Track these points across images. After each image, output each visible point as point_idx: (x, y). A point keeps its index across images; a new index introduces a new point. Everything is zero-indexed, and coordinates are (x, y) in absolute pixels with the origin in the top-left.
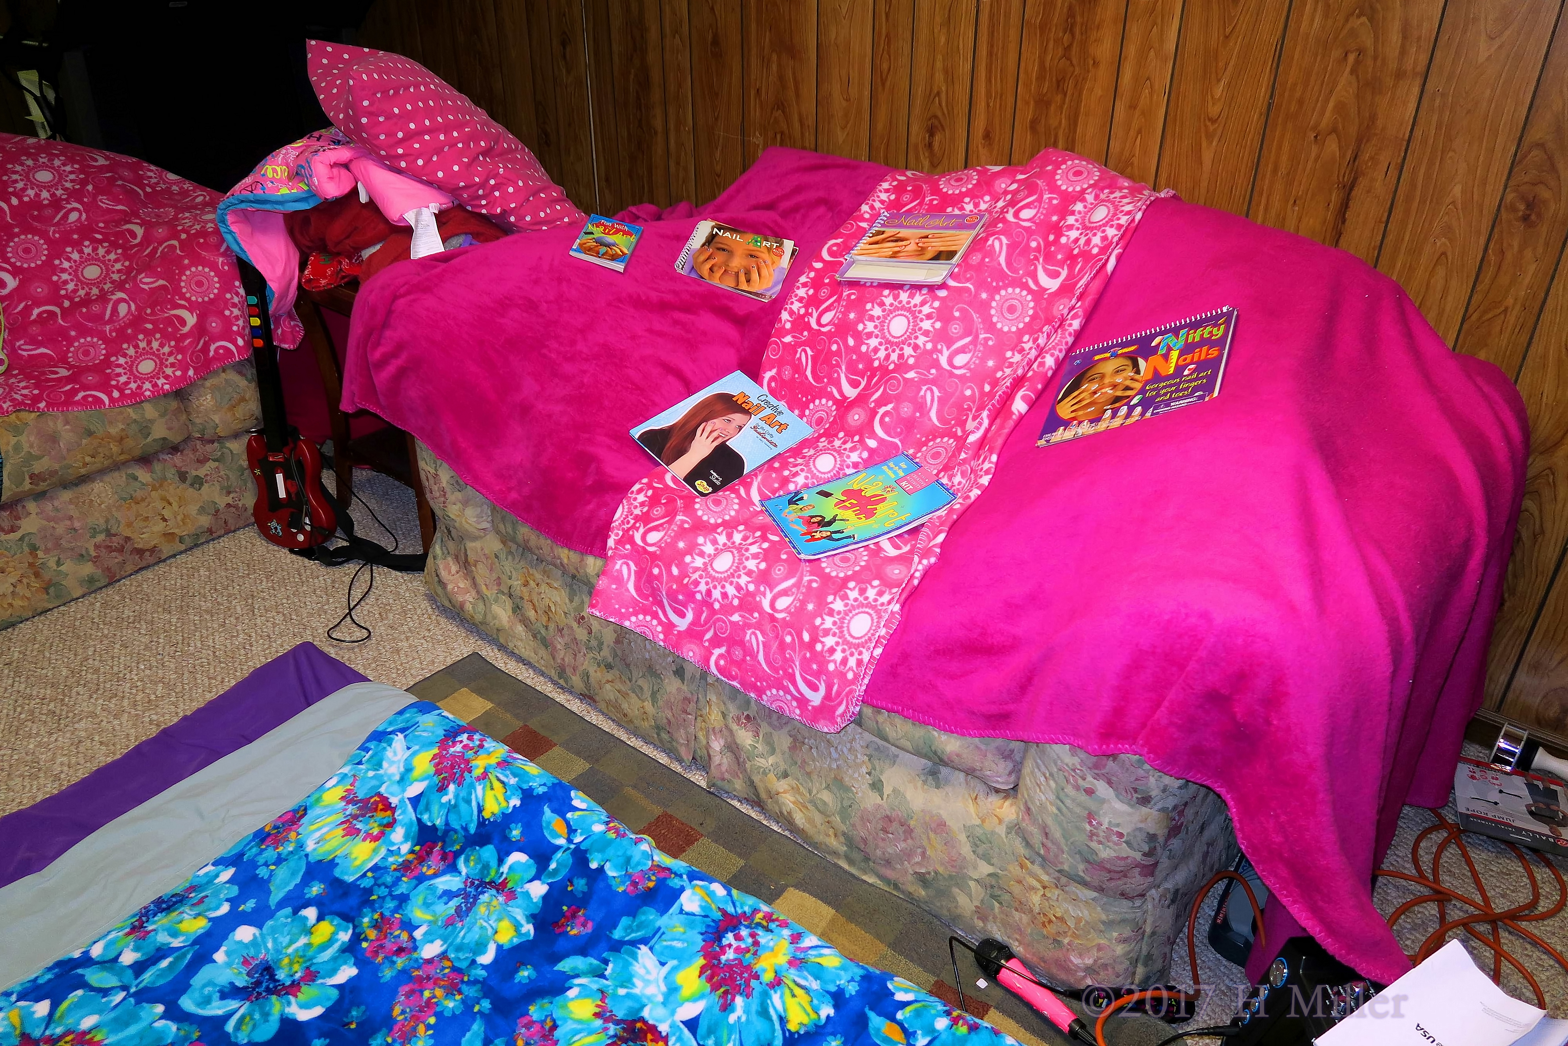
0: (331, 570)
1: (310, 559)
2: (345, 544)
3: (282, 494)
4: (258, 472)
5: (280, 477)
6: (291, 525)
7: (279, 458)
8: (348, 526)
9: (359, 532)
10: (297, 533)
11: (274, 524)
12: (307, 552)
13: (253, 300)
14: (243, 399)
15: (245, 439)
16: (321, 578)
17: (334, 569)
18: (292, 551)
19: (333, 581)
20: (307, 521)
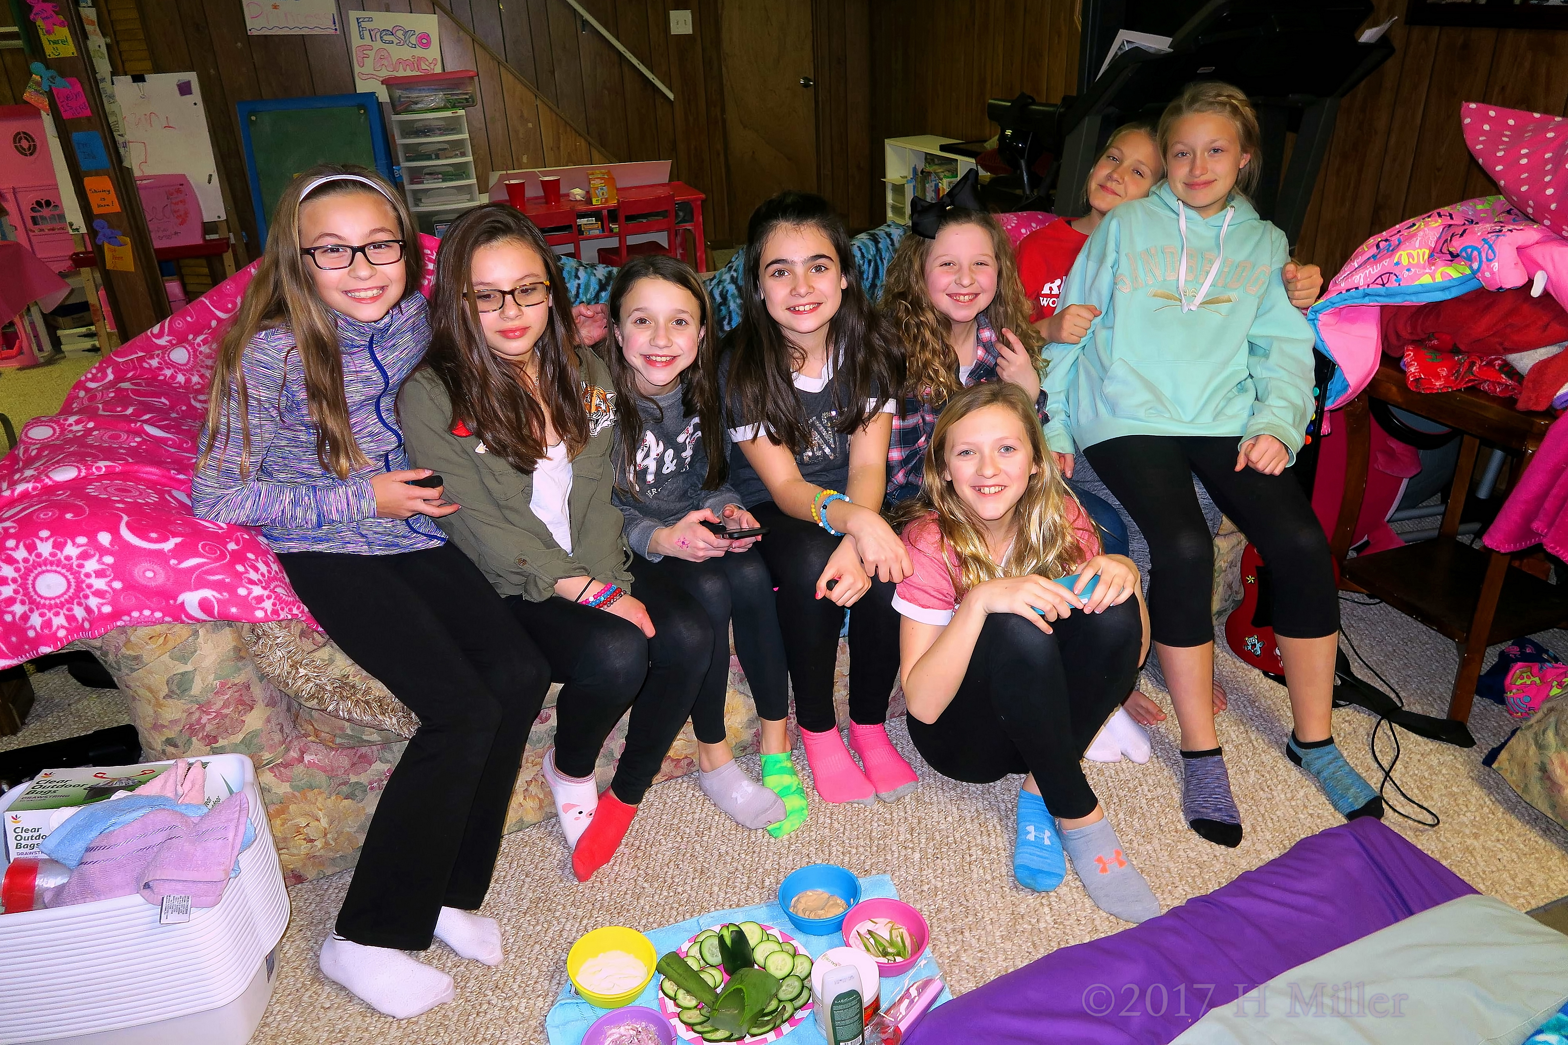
4: (1253, 580)
11: (1252, 640)
18: (1268, 675)
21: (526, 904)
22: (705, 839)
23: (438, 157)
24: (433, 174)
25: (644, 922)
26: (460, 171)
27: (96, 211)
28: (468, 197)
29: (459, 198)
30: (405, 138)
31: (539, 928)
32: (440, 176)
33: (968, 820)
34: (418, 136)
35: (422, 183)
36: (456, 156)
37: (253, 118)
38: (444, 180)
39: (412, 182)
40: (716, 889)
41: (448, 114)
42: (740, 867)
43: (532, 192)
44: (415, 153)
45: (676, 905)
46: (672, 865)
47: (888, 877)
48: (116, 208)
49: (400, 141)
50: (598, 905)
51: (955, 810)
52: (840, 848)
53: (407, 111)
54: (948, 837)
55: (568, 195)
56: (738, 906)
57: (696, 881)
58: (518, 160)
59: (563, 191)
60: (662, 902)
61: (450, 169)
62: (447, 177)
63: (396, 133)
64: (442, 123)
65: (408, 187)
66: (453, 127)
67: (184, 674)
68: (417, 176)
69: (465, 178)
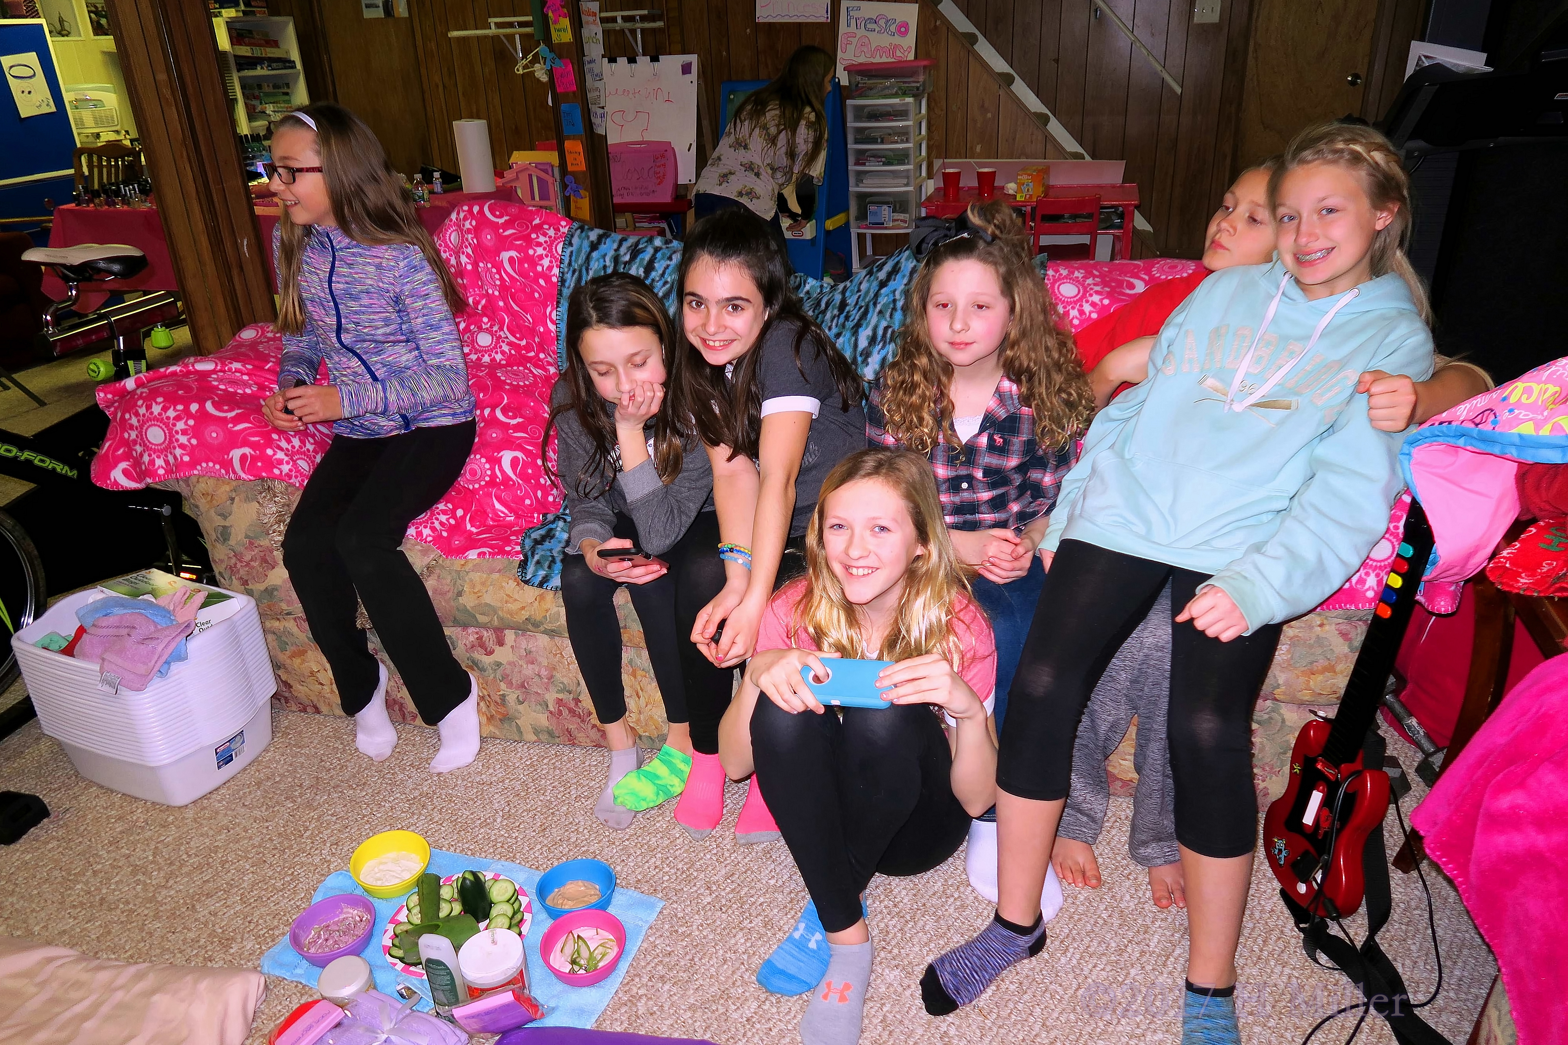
3: (1308, 819)
4: (1299, 766)
5: (1317, 797)
6: (1299, 865)
7: (1330, 772)
10: (1300, 879)
11: (1281, 843)
13: (1409, 552)
14: (1330, 668)
15: (1306, 717)
18: (1283, 893)
20: (1319, 876)
23: (882, 142)
24: (876, 156)
26: (902, 157)
27: (570, 168)
28: (905, 181)
29: (896, 182)
30: (858, 122)
32: (883, 159)
34: (869, 121)
35: (864, 164)
36: (903, 141)
37: (731, 97)
38: (884, 164)
39: (857, 163)
41: (897, 101)
43: (969, 181)
44: (864, 136)
47: (662, 904)
48: (583, 167)
49: (851, 124)
53: (861, 96)
55: (1003, 188)
58: (971, 148)
59: (997, 183)
61: (891, 154)
62: (889, 161)
63: (850, 116)
64: (889, 109)
65: (852, 167)
66: (902, 114)
67: (224, 527)
68: (862, 157)
69: (908, 164)
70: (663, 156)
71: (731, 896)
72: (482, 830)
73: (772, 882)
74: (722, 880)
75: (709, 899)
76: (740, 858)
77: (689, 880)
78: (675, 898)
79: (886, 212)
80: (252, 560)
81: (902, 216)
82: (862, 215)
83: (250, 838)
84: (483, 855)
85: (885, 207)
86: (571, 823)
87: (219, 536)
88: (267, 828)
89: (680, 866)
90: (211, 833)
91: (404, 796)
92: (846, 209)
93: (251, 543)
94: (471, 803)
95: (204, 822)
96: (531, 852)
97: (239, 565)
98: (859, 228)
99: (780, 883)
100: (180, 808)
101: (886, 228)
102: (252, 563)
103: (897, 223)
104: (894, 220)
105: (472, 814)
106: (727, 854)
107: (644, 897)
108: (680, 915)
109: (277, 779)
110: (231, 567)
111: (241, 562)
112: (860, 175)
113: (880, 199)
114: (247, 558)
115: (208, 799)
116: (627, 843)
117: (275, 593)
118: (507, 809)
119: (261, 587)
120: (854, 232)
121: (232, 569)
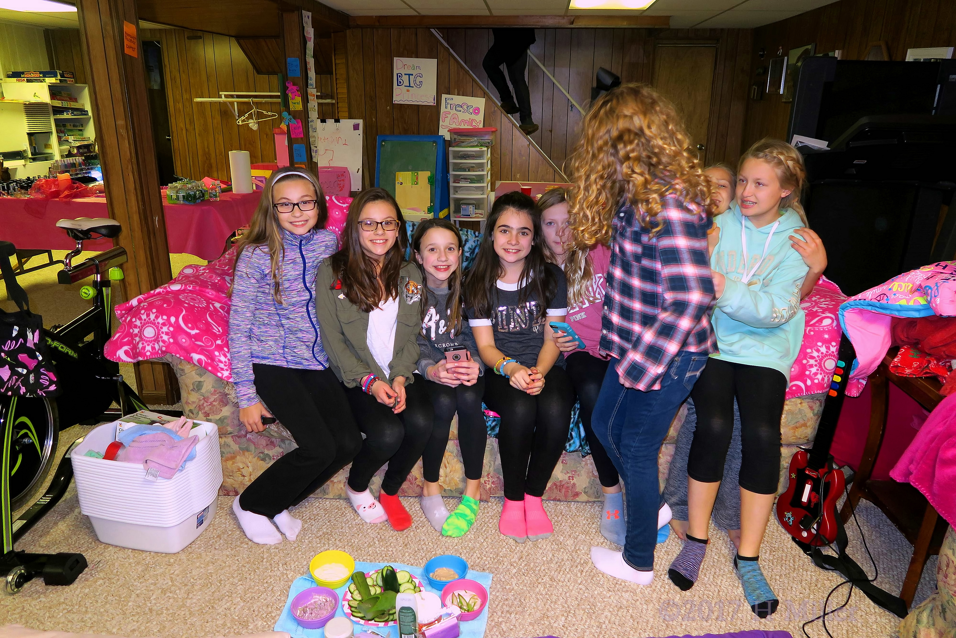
0: (817, 569)
1: (805, 552)
2: (836, 556)
3: (805, 499)
4: (794, 476)
5: (808, 488)
6: (801, 523)
7: (813, 474)
8: (843, 542)
9: (848, 551)
10: (803, 530)
11: (789, 515)
12: (804, 545)
13: (842, 364)
14: (805, 425)
15: (795, 450)
16: (809, 573)
17: (821, 570)
18: (794, 539)
19: (817, 580)
20: (815, 526)
21: (321, 533)
22: (418, 531)
23: (469, 171)
24: (466, 179)
25: (365, 558)
26: (480, 179)
28: (481, 193)
29: (477, 193)
30: (455, 159)
31: (319, 545)
32: (469, 180)
33: (554, 562)
34: (462, 159)
35: (459, 183)
36: (479, 171)
37: (383, 143)
38: (470, 183)
39: (454, 182)
40: (407, 554)
41: (477, 149)
42: (425, 549)
44: (458, 167)
45: (384, 555)
46: (394, 538)
47: (491, 576)
49: (451, 160)
50: (350, 544)
51: (551, 555)
52: (479, 555)
53: (457, 146)
54: (537, 567)
56: (412, 565)
57: (401, 548)
58: (514, 176)
60: (378, 552)
61: (474, 177)
62: (472, 181)
63: (451, 156)
64: (474, 153)
65: (452, 184)
66: (479, 155)
67: (200, 382)
68: (457, 179)
69: (483, 183)
70: (342, 175)
71: (526, 568)
72: (370, 549)
73: (545, 559)
74: (517, 560)
75: (515, 571)
76: (522, 549)
77: (499, 562)
78: (496, 572)
79: (471, 209)
80: (214, 401)
81: (480, 211)
82: (457, 210)
83: (230, 566)
84: (377, 561)
85: (471, 206)
86: (420, 540)
87: (195, 387)
88: (238, 560)
89: (491, 556)
90: (202, 566)
91: (314, 536)
92: (448, 206)
93: (215, 391)
94: (356, 535)
95: (195, 560)
96: (404, 557)
97: (205, 404)
98: (456, 217)
99: (549, 558)
100: (174, 554)
101: (471, 218)
102: (214, 403)
103: (477, 215)
104: (476, 214)
105: (360, 541)
106: (514, 548)
107: (481, 573)
108: (503, 580)
109: (230, 533)
110: (200, 406)
111: (207, 402)
112: (456, 189)
113: (468, 202)
114: (212, 399)
115: (191, 547)
116: (456, 547)
117: (225, 421)
118: (379, 536)
119: (218, 417)
120: (452, 219)
121: (200, 408)
